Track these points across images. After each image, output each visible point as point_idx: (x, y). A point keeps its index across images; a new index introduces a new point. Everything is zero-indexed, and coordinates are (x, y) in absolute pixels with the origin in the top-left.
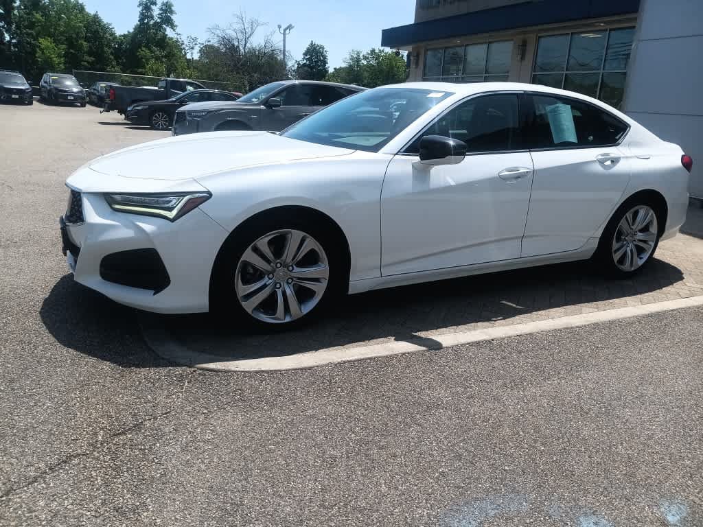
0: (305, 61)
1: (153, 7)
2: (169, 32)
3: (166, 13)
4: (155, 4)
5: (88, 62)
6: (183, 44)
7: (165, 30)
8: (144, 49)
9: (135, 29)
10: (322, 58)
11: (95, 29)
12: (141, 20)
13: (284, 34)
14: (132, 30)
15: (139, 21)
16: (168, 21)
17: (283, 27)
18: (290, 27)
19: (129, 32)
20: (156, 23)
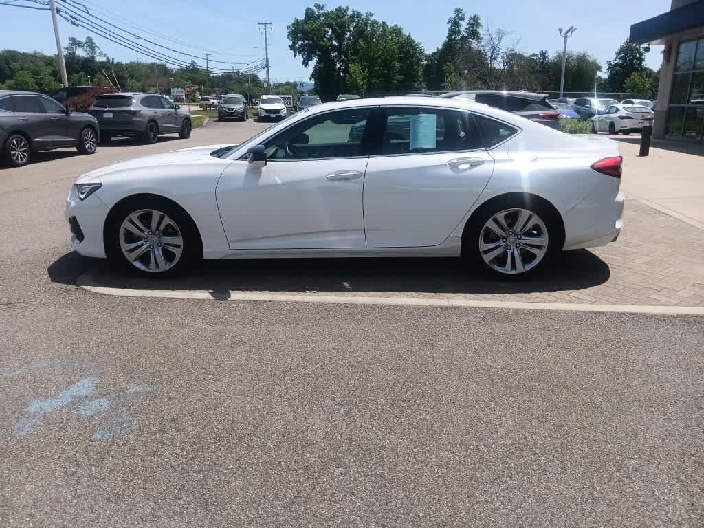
0: (617, 61)
1: (461, 22)
2: (475, 45)
3: (473, 27)
4: (463, 19)
5: (398, 81)
6: (486, 55)
7: (471, 43)
8: (448, 64)
9: (444, 45)
10: (638, 56)
11: (408, 49)
12: (450, 36)
13: (566, 37)
14: (440, 47)
15: (447, 37)
16: (474, 34)
17: (565, 30)
18: (571, 29)
19: (438, 49)
20: (463, 37)
